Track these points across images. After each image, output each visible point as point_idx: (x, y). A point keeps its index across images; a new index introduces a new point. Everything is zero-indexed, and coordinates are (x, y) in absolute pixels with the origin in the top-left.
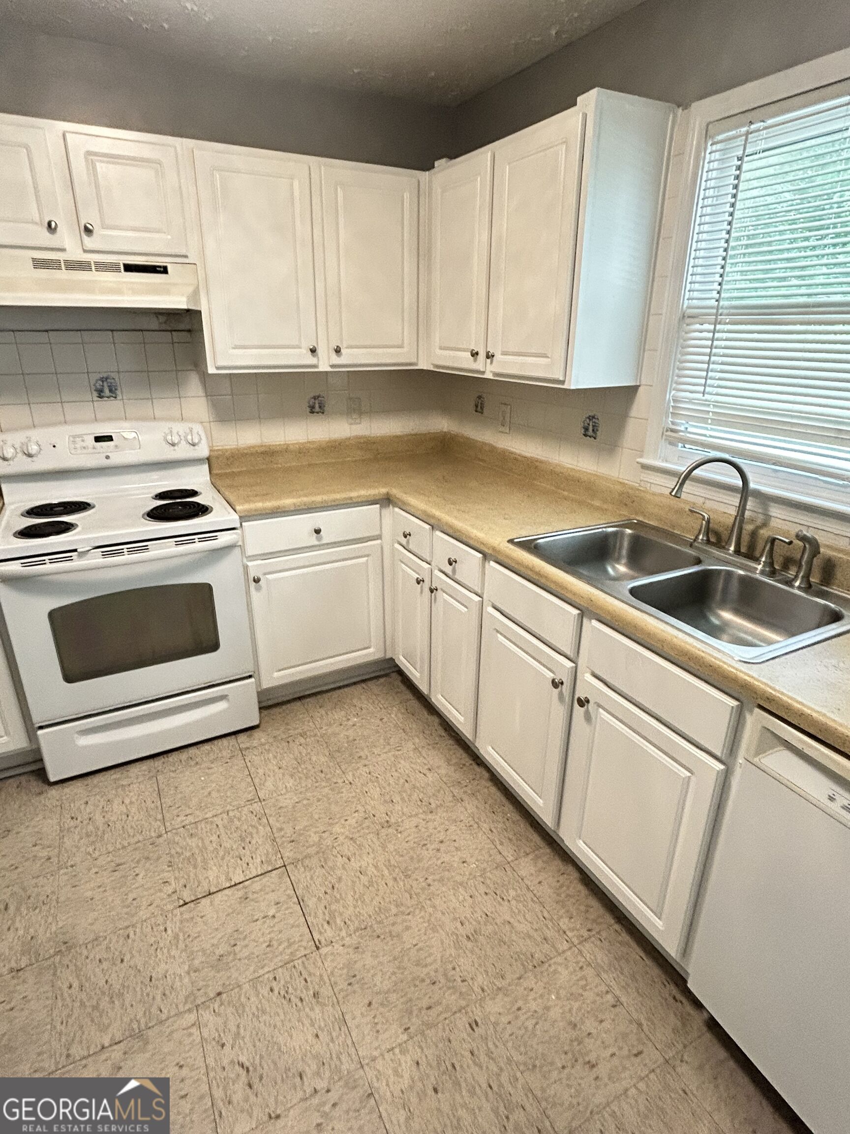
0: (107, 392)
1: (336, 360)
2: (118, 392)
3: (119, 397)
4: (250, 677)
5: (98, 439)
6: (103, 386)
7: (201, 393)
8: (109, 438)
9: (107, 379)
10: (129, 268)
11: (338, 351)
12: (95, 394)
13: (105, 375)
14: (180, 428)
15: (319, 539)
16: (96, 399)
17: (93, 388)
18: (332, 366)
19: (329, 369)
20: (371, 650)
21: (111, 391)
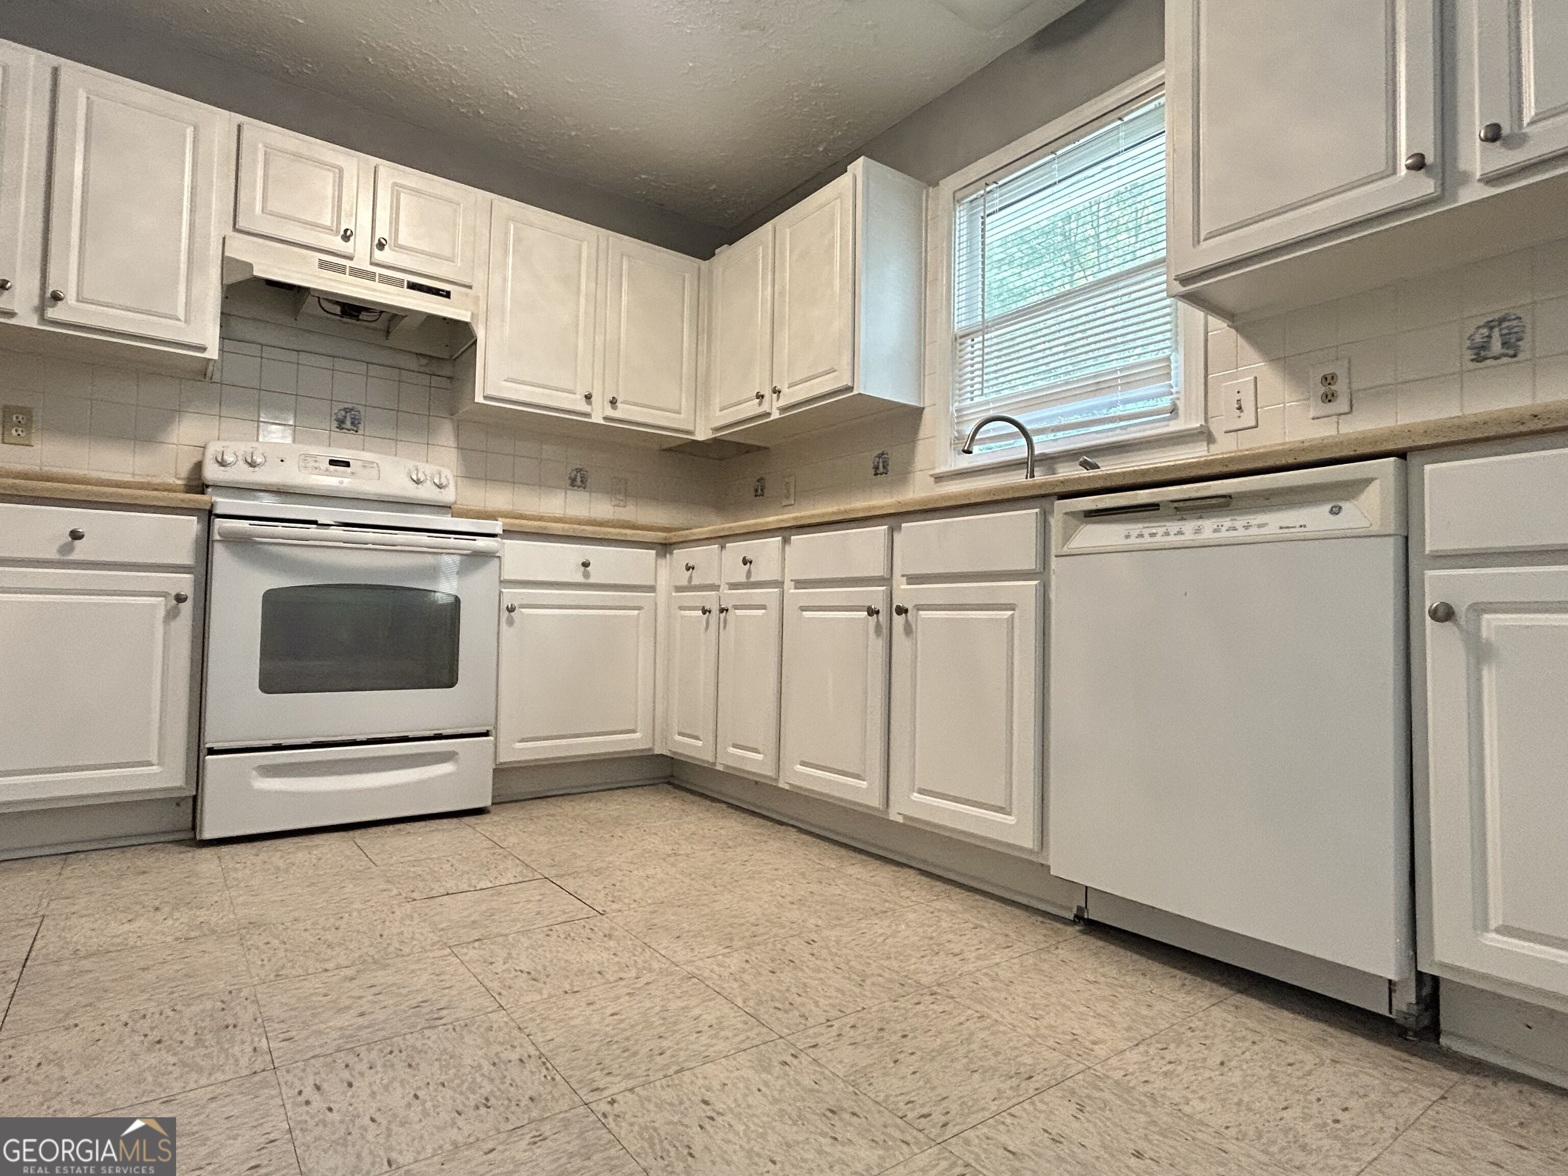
0: (348, 424)
1: (610, 412)
2: (361, 426)
3: (360, 432)
4: (486, 734)
5: (333, 462)
6: (345, 417)
7: (452, 442)
8: (347, 464)
9: (352, 410)
10: (413, 286)
11: (613, 402)
12: (335, 424)
13: (350, 406)
14: (426, 469)
15: (586, 575)
16: (333, 428)
17: (334, 418)
18: (605, 418)
19: (602, 422)
20: (637, 735)
21: (352, 423)
